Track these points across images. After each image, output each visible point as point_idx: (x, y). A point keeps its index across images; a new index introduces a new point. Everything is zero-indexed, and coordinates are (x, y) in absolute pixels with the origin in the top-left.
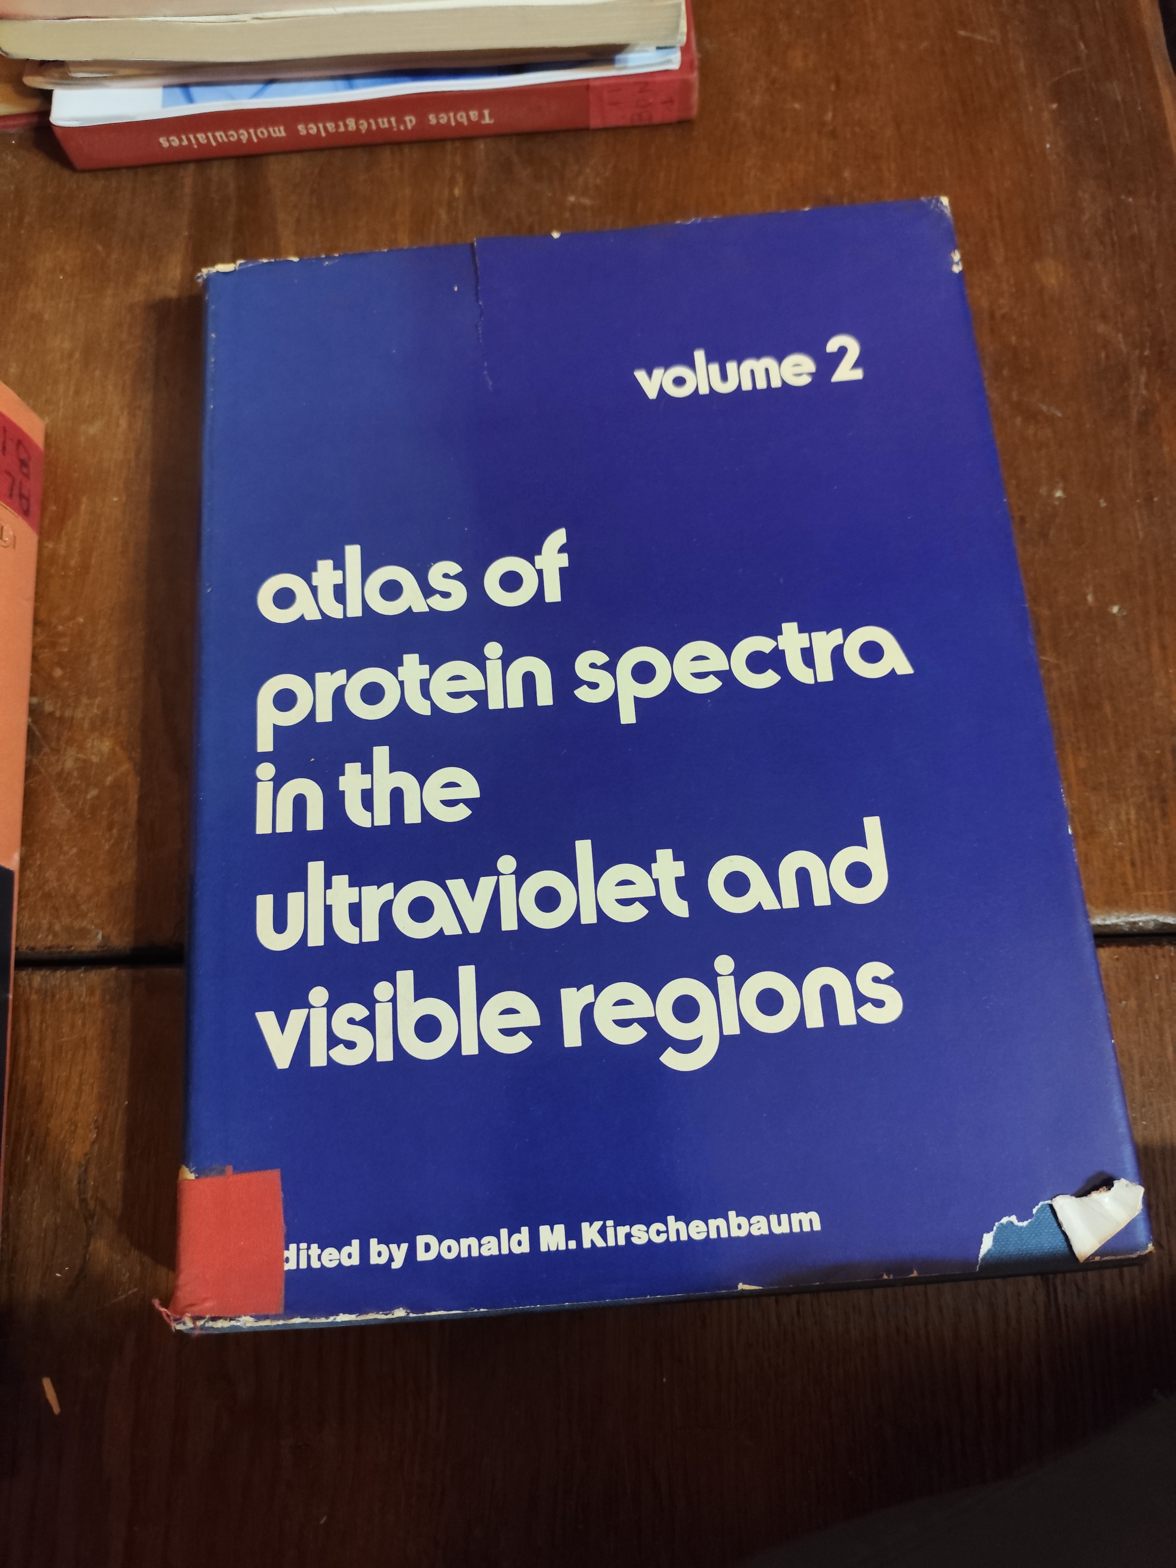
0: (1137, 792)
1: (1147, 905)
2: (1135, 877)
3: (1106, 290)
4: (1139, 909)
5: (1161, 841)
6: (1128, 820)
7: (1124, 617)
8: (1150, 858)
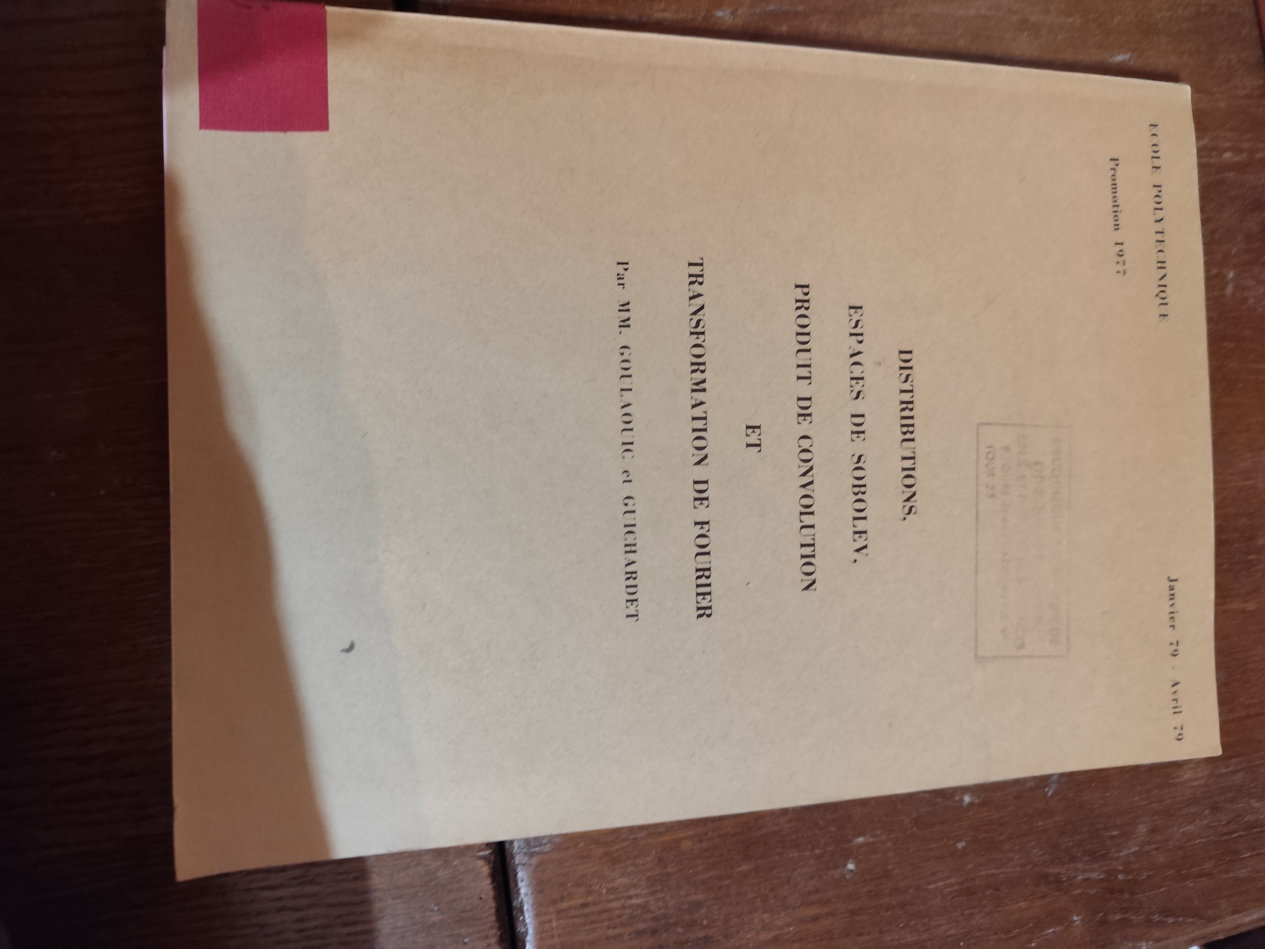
0: (660, 904)
1: (542, 923)
2: (570, 908)
3: (1182, 830)
4: (537, 915)
5: (611, 932)
6: (630, 897)
7: (843, 876)
8: (592, 923)
